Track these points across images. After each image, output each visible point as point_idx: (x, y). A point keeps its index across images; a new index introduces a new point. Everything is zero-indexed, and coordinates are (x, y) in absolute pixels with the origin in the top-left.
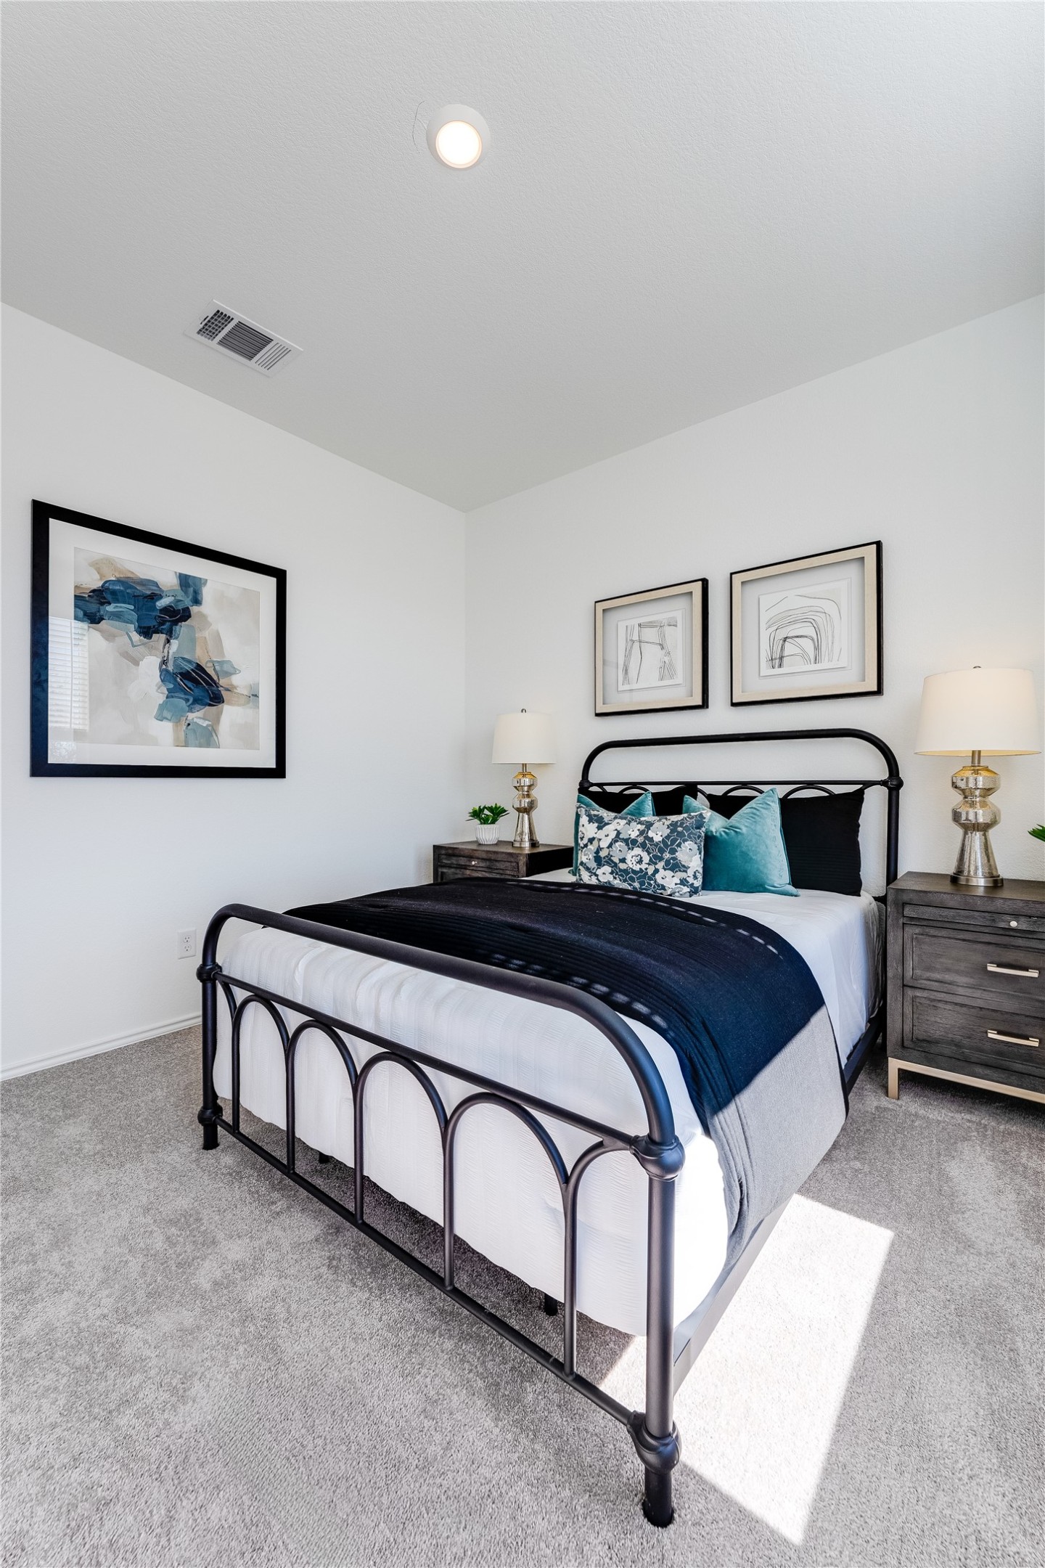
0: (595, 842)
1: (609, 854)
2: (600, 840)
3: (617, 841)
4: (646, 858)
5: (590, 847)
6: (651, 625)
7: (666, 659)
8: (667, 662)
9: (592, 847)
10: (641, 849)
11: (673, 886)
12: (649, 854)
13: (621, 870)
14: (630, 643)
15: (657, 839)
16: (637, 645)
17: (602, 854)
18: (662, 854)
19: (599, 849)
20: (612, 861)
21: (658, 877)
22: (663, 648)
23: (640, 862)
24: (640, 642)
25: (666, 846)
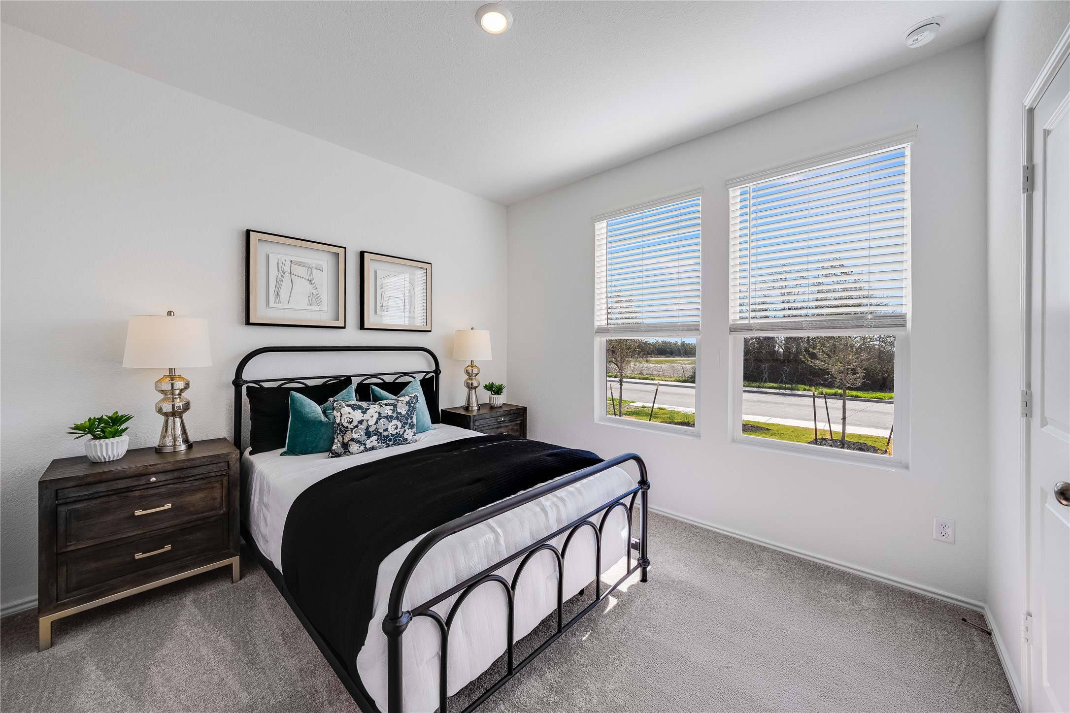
0: (365, 423)
1: (376, 428)
2: (368, 420)
3: (381, 419)
4: (400, 425)
5: (360, 426)
6: (300, 264)
7: (314, 292)
8: (315, 294)
9: (363, 427)
10: (396, 421)
11: (411, 437)
12: (401, 422)
13: (384, 436)
14: (281, 273)
15: (404, 412)
16: (287, 276)
17: (371, 429)
18: (407, 421)
19: (368, 427)
20: (379, 432)
21: (405, 434)
22: (311, 283)
23: (396, 428)
24: (291, 274)
25: (409, 415)
